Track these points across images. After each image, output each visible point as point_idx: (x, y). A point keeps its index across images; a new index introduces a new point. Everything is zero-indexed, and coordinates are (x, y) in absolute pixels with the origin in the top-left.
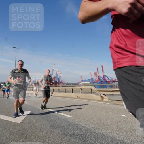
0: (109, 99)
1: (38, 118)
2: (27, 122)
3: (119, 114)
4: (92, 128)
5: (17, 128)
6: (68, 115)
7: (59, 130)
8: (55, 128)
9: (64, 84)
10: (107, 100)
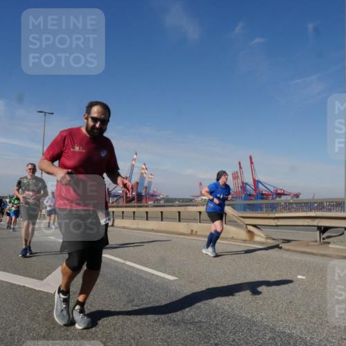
0: (267, 238)
3: (291, 273)
4: (227, 307)
5: (46, 305)
6: (169, 274)
8: (138, 306)
9: (160, 200)
10: (263, 240)
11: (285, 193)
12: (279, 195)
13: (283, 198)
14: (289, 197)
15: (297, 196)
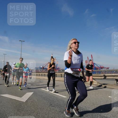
0: (98, 83)
1: (39, 98)
2: (31, 101)
3: (106, 95)
4: (84, 107)
5: (23, 106)
6: (64, 96)
7: (57, 108)
8: (54, 107)
9: (60, 70)
10: (96, 84)
11: (104, 67)
12: (102, 68)
13: (103, 69)
14: (105, 69)
15: (108, 68)
